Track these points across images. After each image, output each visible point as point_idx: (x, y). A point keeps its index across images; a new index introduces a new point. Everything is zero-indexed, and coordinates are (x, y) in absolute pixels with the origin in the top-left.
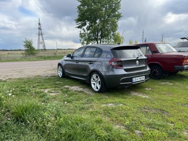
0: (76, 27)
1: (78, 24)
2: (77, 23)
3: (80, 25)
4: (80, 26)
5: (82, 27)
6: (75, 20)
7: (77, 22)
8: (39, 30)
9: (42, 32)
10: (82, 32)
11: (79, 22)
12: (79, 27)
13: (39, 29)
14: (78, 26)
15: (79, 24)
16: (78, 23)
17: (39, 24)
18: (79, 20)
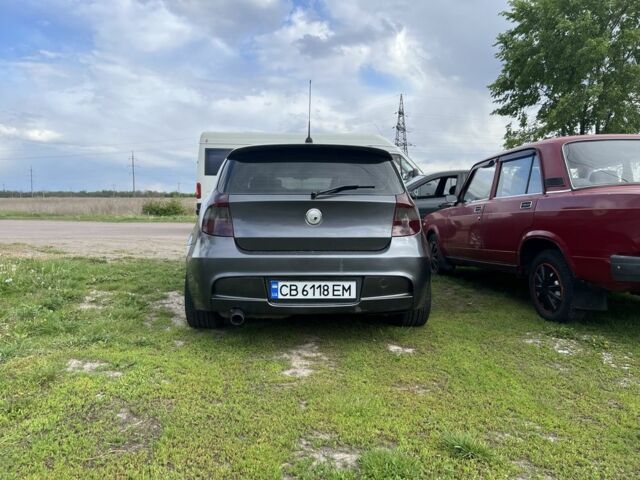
0: (494, 112)
1: (500, 101)
2: (497, 98)
3: (509, 101)
4: (508, 106)
5: (516, 109)
6: (490, 87)
7: (499, 94)
8: (398, 133)
9: (405, 140)
10: (516, 127)
11: (506, 92)
12: (503, 112)
13: (398, 128)
14: (500, 106)
15: (505, 99)
16: (502, 97)
17: (401, 113)
18: (502, 86)
